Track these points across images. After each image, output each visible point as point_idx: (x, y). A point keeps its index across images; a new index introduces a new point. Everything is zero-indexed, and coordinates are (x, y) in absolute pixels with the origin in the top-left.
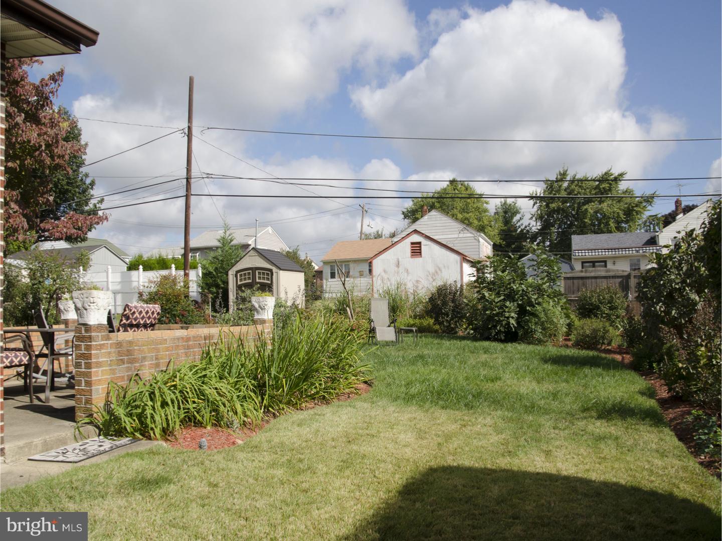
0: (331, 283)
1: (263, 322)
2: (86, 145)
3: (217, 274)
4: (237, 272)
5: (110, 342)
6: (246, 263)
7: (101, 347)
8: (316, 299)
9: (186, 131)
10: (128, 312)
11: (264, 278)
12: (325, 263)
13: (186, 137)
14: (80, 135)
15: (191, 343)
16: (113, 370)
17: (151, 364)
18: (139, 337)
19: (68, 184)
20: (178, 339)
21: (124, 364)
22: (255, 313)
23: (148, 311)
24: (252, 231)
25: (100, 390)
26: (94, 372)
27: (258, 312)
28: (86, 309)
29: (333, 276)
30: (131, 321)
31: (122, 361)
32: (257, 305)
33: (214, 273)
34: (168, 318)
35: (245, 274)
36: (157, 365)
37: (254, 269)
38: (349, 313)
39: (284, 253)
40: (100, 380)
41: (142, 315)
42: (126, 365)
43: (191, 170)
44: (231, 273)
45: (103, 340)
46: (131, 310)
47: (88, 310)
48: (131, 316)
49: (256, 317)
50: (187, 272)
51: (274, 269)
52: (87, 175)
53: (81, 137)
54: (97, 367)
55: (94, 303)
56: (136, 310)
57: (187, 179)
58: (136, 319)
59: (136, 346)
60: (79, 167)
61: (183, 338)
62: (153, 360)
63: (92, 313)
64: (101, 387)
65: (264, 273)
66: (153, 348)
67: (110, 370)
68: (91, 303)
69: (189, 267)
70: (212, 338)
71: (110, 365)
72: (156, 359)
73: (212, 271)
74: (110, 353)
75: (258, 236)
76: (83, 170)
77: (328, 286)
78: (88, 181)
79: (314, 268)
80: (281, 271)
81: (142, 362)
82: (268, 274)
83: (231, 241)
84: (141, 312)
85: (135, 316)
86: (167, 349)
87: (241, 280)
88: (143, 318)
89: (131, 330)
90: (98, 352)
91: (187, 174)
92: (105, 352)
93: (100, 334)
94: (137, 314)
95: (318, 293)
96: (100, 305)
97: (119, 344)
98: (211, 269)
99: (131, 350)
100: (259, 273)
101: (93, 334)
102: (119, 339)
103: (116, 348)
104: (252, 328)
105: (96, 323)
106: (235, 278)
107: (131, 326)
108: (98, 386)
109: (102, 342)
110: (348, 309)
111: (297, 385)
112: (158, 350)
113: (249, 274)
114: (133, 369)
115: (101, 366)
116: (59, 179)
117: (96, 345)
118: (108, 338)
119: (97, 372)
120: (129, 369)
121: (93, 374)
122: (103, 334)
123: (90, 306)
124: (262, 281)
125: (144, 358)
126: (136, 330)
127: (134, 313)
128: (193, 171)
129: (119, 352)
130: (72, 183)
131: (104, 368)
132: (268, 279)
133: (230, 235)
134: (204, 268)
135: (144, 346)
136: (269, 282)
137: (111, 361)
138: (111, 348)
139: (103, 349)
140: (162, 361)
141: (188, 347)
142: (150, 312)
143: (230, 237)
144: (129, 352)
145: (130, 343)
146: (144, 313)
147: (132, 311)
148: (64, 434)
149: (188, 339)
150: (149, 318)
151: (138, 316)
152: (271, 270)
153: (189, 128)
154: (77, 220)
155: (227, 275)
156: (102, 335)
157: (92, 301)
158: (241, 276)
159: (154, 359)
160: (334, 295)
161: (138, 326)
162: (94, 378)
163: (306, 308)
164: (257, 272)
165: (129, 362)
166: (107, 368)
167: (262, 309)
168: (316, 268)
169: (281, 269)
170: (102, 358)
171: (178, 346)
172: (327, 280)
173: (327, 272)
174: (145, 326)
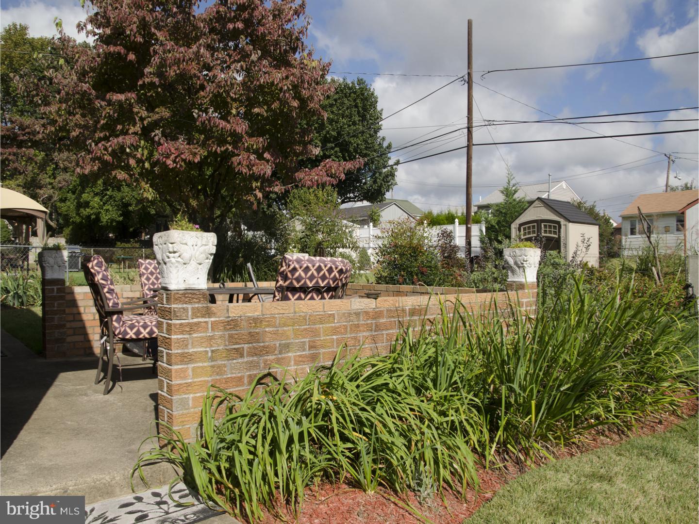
0: (632, 240)
1: (521, 286)
2: (382, 110)
3: (500, 227)
4: (521, 225)
5: (213, 319)
6: (530, 215)
7: (192, 328)
8: (613, 257)
9: (466, 78)
10: (285, 268)
11: (550, 232)
12: (625, 218)
13: (466, 85)
14: (376, 102)
15: (382, 321)
16: (219, 367)
17: (300, 356)
18: (276, 311)
19: (366, 148)
20: (357, 314)
21: (242, 356)
22: (510, 273)
23: (320, 267)
24: (545, 187)
25: (191, 402)
26: (176, 370)
27: (513, 272)
28: (165, 263)
29: (633, 232)
30: (291, 283)
31: (240, 353)
32: (511, 261)
33: (497, 227)
34: (403, 276)
35: (529, 228)
36: (314, 358)
37: (539, 222)
38: (655, 273)
39: (576, 204)
40: (189, 385)
41: (309, 274)
42: (246, 359)
43: (472, 119)
44: (514, 226)
45: (198, 317)
46: (289, 266)
47: (168, 264)
48: (289, 275)
49: (511, 278)
50: (469, 226)
51: (563, 222)
52: (384, 139)
53: (378, 104)
54: (182, 362)
55: (175, 252)
56: (297, 266)
57: (468, 128)
58: (298, 280)
59: (268, 326)
60: (376, 132)
61: (367, 313)
62: (304, 350)
63: (173, 270)
64: (192, 395)
65: (550, 227)
66: (306, 329)
67: (212, 367)
68: (170, 253)
69: (471, 220)
70: (426, 311)
71: (212, 359)
72: (311, 347)
73: (494, 224)
74: (211, 338)
75: (551, 191)
76: (380, 134)
77: (628, 243)
78: (385, 145)
79: (612, 225)
80: (570, 224)
81: (280, 353)
82: (555, 228)
83: (516, 191)
84: (307, 269)
85: (297, 274)
86: (335, 331)
87: (525, 234)
88: (312, 278)
89: (293, 296)
90: (186, 336)
91: (468, 124)
92: (202, 338)
93: (189, 306)
94: (300, 272)
95: (616, 249)
96: (186, 255)
97: (232, 324)
98: (494, 223)
99: (258, 333)
100: (545, 226)
101: (173, 306)
102: (231, 315)
103: (225, 329)
104: (500, 296)
105: (182, 286)
106: (518, 232)
107: (293, 290)
108: (186, 394)
109: (195, 320)
110: (653, 268)
111: (562, 408)
112: (315, 333)
113: (534, 227)
114: (262, 365)
115: (191, 361)
116: (358, 145)
117: (181, 324)
118: (208, 313)
119: (184, 371)
120: (252, 365)
121: (173, 374)
122: (197, 305)
123: (168, 257)
124: (548, 235)
125: (286, 347)
126: (303, 296)
127: (295, 269)
128: (474, 119)
129: (231, 336)
130: (370, 148)
131: (201, 364)
132: (555, 233)
133: (514, 186)
134: (487, 221)
135: (285, 325)
136: (556, 236)
137: (213, 351)
138: (213, 329)
139: (195, 331)
140: (322, 351)
141: (378, 328)
142: (325, 270)
143: (514, 188)
144: (253, 337)
145: (256, 321)
146: (313, 270)
147: (291, 267)
148: (107, 478)
149: (378, 314)
150: (324, 278)
151: (303, 275)
152: (558, 223)
153: (469, 74)
154: (331, 167)
155: (510, 229)
156: (193, 309)
157: (171, 250)
158: (525, 229)
159: (307, 347)
160: (635, 253)
161: (304, 290)
162: (175, 382)
163: (600, 267)
164: (542, 224)
165: (250, 354)
166: (206, 364)
167: (519, 267)
168: (615, 225)
169: (570, 221)
170: (193, 347)
171: (357, 326)
172: (626, 235)
173: (627, 227)
174: (318, 290)
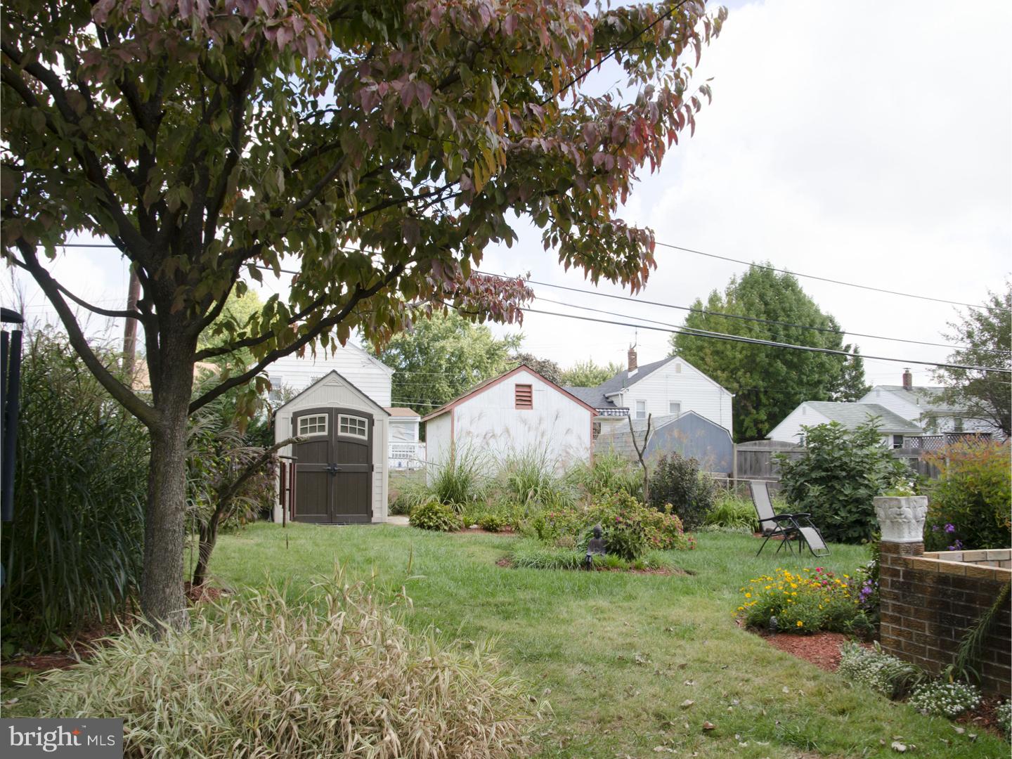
4: (296, 415)
6: (317, 398)
11: (353, 430)
35: (313, 419)
37: (333, 412)
44: (283, 416)
51: (377, 416)
65: (353, 421)
82: (362, 423)
87: (304, 431)
100: (344, 420)
106: (291, 426)
113: (322, 419)
124: (349, 434)
132: (362, 432)
136: (365, 438)
152: (369, 416)
158: (304, 422)
164: (340, 416)
169: (389, 416)
